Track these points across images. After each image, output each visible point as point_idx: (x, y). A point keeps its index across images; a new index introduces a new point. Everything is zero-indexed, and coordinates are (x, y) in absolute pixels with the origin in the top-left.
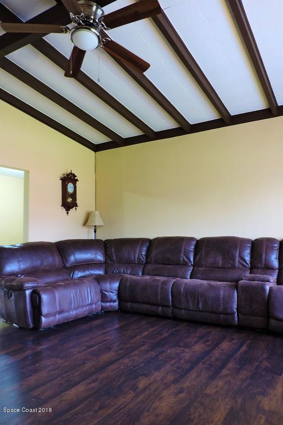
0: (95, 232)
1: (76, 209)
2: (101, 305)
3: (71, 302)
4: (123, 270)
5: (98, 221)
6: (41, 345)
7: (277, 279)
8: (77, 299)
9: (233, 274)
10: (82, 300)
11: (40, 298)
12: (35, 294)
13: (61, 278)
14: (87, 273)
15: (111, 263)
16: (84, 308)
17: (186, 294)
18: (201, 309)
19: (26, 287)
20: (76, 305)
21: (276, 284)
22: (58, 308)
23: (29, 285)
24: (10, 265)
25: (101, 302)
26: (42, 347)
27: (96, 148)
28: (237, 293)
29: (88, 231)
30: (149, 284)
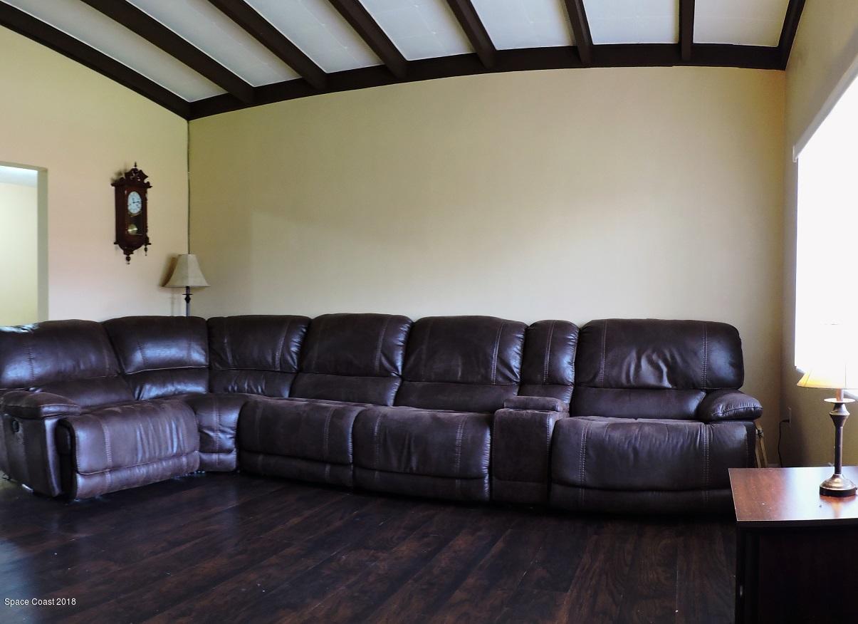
0: (188, 300)
1: (146, 250)
2: (200, 458)
3: (136, 449)
4: (248, 386)
5: (194, 277)
6: (76, 532)
7: (570, 404)
8: (149, 444)
9: (486, 397)
10: (160, 446)
11: (73, 437)
12: (64, 428)
13: (114, 397)
14: (170, 389)
15: (221, 368)
16: (164, 464)
17: (385, 440)
18: (414, 469)
19: (47, 413)
20: (147, 455)
21: (568, 414)
22: (109, 461)
23: (52, 409)
24: (12, 367)
25: (200, 451)
26: (77, 535)
27: (191, 111)
28: (491, 435)
29: (173, 298)
30: (305, 415)
